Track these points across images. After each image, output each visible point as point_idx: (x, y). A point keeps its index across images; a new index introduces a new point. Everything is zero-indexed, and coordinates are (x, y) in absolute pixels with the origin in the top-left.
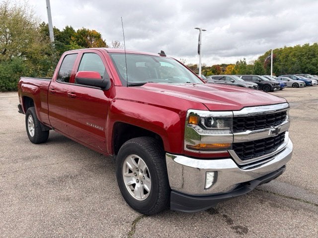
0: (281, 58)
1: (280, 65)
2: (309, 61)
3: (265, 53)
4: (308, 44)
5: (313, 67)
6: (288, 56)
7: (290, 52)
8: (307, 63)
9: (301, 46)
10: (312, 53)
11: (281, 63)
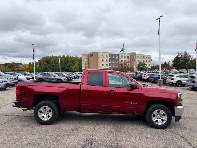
0: (51, 62)
1: (51, 65)
2: (66, 64)
3: (42, 58)
4: (65, 56)
5: (68, 68)
6: (55, 61)
7: (56, 59)
8: (65, 65)
9: (61, 56)
10: (67, 60)
11: (52, 65)
